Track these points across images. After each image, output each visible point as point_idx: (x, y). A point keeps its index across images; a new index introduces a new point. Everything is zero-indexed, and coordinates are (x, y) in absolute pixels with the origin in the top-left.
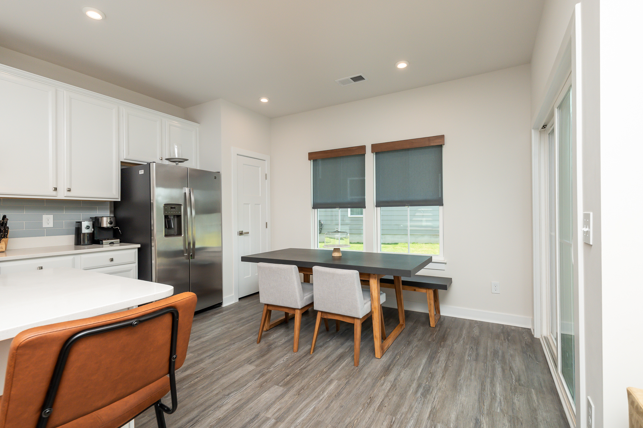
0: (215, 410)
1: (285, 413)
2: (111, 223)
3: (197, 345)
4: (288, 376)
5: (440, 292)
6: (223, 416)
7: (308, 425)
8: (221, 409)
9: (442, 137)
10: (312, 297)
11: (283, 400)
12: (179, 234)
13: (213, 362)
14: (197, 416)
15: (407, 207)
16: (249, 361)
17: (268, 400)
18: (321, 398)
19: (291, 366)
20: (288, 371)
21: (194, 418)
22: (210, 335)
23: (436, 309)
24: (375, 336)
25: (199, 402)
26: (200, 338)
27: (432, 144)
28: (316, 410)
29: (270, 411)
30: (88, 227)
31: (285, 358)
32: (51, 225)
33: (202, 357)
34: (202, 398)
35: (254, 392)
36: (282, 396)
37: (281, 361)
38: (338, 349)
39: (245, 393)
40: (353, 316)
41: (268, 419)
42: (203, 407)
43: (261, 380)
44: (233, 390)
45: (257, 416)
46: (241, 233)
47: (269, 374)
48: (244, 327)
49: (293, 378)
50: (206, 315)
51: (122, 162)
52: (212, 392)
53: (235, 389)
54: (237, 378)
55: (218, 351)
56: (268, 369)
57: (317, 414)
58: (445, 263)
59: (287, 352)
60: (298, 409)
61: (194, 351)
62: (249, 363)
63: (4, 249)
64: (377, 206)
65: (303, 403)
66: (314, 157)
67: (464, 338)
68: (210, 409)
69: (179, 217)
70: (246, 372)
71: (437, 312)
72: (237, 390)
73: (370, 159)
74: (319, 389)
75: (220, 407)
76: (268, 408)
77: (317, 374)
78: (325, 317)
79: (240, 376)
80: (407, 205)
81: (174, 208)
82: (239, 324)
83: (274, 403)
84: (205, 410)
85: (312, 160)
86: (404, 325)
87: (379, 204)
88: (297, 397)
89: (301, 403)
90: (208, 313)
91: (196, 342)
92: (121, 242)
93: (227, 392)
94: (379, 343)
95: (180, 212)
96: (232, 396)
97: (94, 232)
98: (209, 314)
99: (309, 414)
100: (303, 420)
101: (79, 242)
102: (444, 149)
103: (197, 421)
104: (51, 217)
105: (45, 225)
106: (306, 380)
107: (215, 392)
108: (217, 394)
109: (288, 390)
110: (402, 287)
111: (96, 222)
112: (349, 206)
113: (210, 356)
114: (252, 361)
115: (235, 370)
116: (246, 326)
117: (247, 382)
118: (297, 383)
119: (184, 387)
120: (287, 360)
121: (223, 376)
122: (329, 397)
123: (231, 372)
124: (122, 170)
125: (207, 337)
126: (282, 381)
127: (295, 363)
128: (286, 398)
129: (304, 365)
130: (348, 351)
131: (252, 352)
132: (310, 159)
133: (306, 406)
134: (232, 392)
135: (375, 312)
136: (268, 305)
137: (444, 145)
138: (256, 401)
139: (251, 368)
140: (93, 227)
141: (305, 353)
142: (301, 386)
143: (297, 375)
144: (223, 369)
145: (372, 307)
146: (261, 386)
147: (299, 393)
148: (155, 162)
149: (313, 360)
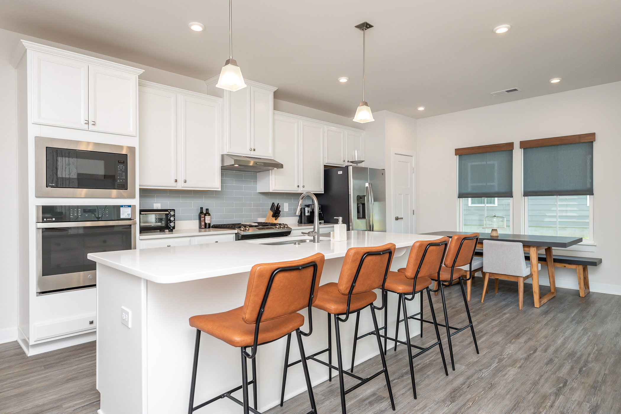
5: (589, 267)
9: (594, 134)
10: (482, 263)
12: (364, 217)
15: (556, 196)
23: (585, 285)
24: (535, 291)
27: (583, 141)
30: (308, 212)
40: (518, 275)
46: (397, 219)
51: (325, 166)
58: (596, 246)
64: (524, 196)
66: (461, 153)
67: (612, 304)
69: (364, 205)
71: (586, 287)
73: (518, 155)
78: (492, 278)
80: (556, 194)
81: (362, 198)
85: (458, 156)
86: (555, 293)
87: (526, 194)
92: (325, 222)
94: (538, 296)
95: (364, 202)
99: (498, 323)
102: (595, 144)
104: (287, 204)
105: (285, 210)
110: (554, 264)
112: (496, 195)
124: (324, 170)
130: (510, 303)
132: (456, 155)
137: (595, 141)
145: (532, 271)
148: (352, 166)
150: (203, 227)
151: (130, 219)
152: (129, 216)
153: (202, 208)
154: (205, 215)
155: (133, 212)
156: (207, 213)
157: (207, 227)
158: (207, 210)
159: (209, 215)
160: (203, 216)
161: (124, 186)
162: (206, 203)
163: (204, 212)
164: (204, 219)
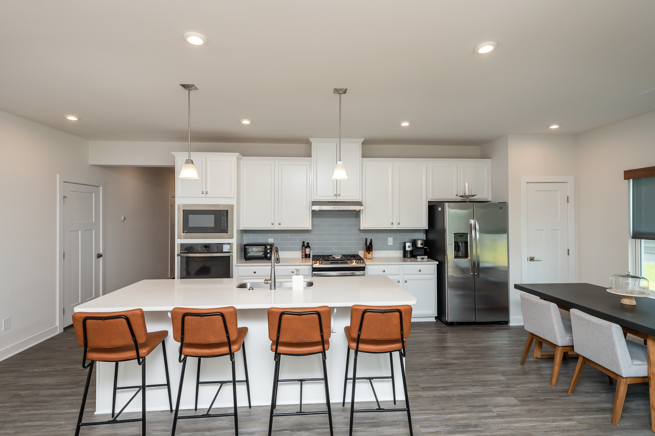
0: (460, 389)
1: (507, 415)
2: (422, 244)
3: (471, 347)
4: (530, 397)
6: (463, 394)
7: (520, 431)
8: (465, 390)
11: (512, 408)
12: (466, 256)
13: (476, 363)
14: (448, 387)
16: (504, 373)
17: (500, 402)
18: (547, 424)
19: (539, 393)
20: (533, 394)
21: (446, 387)
22: (484, 344)
25: (454, 380)
26: (476, 343)
28: (536, 427)
29: (497, 408)
30: (409, 247)
31: (537, 385)
32: (392, 244)
33: (470, 356)
34: (456, 379)
35: (493, 393)
36: (514, 406)
37: (532, 385)
38: (606, 403)
39: (487, 390)
41: (492, 411)
42: (454, 384)
43: (504, 389)
44: (478, 385)
45: (485, 406)
46: (532, 259)
47: (514, 389)
48: (518, 348)
49: (533, 400)
50: (490, 327)
51: (428, 202)
52: (464, 379)
53: (481, 385)
54: (487, 379)
55: (484, 357)
56: (515, 385)
57: (534, 430)
59: (544, 382)
60: (520, 419)
61: (466, 350)
62: (503, 374)
63: (371, 258)
65: (528, 418)
68: (458, 387)
69: (466, 243)
70: (496, 379)
72: (481, 386)
74: (550, 418)
75: (465, 389)
76: (495, 407)
77: (560, 409)
79: (490, 379)
81: (462, 236)
82: (514, 344)
83: (504, 406)
84: (455, 386)
85: (631, 180)
88: (526, 413)
89: (526, 418)
90: (494, 326)
91: (471, 345)
93: (474, 384)
95: (466, 240)
96: (476, 388)
97: (412, 249)
98: (493, 328)
99: (527, 426)
100: (519, 426)
101: (405, 256)
103: (447, 389)
104: (392, 239)
105: (389, 244)
106: (545, 407)
107: (466, 380)
108: (467, 381)
109: (522, 405)
111: (414, 243)
113: (476, 358)
114: (506, 374)
115: (489, 374)
116: (521, 348)
117: (493, 385)
118: (534, 405)
119: (449, 368)
120: (539, 387)
121: (477, 374)
122: (556, 427)
123: (485, 374)
124: (429, 206)
125: (481, 345)
126: (521, 397)
127: (545, 392)
128: (516, 408)
129: (552, 397)
131: (511, 368)
132: (627, 178)
133: (529, 421)
134: (477, 386)
135: (653, 379)
136: (532, 334)
138: (491, 398)
139: (502, 378)
140: (412, 247)
141: (563, 390)
142: (535, 408)
143: (539, 400)
144: (480, 370)
145: (650, 372)
146: (502, 392)
147: (529, 411)
148: (448, 202)
149: (567, 398)
150: (303, 256)
151: (229, 252)
152: (228, 250)
153: (304, 242)
154: (306, 247)
155: (231, 247)
156: (308, 246)
157: (308, 256)
158: (308, 243)
159: (309, 247)
160: (304, 248)
161: (225, 231)
162: (306, 238)
163: (306, 245)
164: (304, 250)
